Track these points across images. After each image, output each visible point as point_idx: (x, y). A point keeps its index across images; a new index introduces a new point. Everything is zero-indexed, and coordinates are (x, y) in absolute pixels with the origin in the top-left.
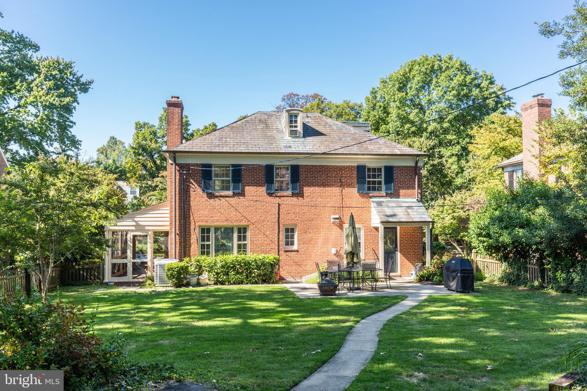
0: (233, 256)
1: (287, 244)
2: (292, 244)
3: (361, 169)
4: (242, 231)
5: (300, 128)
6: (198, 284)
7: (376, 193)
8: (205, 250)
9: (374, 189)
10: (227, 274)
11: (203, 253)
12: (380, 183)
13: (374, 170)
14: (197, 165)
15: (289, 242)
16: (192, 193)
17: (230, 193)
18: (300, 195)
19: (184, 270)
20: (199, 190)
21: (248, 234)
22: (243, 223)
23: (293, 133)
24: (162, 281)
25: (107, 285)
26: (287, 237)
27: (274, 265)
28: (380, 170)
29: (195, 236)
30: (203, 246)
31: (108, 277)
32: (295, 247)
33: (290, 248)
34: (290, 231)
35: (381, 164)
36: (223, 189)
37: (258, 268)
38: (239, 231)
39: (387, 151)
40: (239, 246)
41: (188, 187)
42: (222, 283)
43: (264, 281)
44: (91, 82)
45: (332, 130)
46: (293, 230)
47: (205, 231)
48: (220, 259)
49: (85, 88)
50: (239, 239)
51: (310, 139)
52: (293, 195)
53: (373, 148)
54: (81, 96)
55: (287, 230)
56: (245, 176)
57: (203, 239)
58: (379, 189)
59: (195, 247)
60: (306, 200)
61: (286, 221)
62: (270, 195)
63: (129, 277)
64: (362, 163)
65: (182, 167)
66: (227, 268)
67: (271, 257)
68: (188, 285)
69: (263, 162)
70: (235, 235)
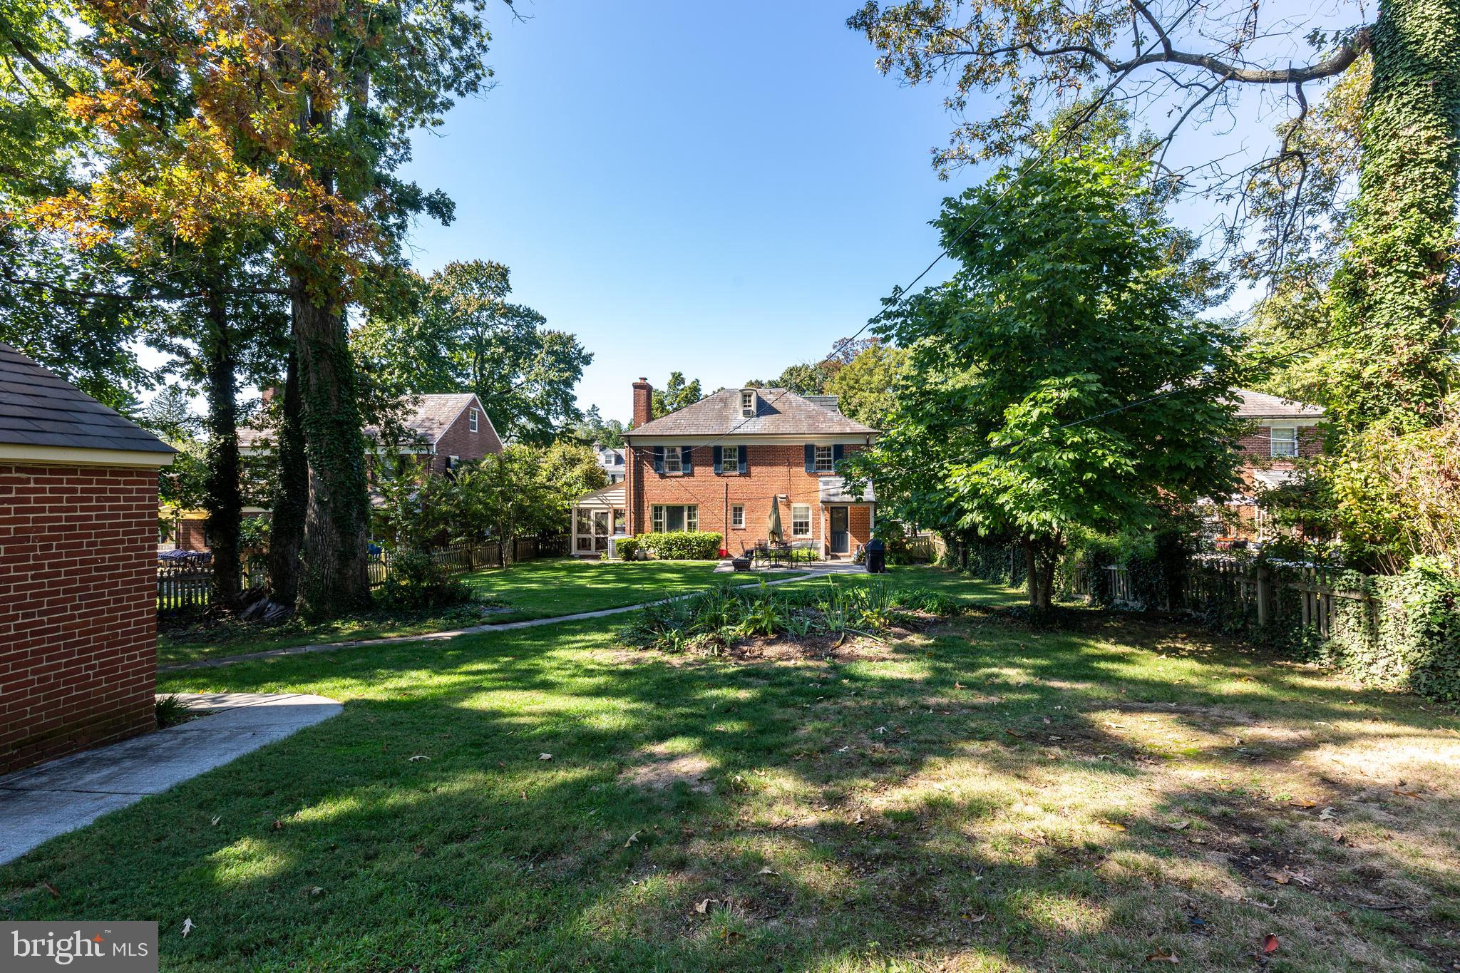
0: (684, 533)
1: (735, 522)
2: (740, 522)
3: (809, 450)
4: (692, 509)
5: (753, 408)
6: (646, 558)
7: (826, 472)
8: (658, 527)
9: (824, 468)
10: (670, 549)
11: (656, 530)
12: (829, 462)
13: (824, 449)
14: (648, 448)
15: (737, 521)
16: (645, 474)
17: (680, 473)
18: (747, 474)
19: (635, 545)
20: (652, 471)
21: (697, 512)
22: (693, 502)
23: (746, 413)
24: (614, 555)
25: (573, 558)
26: (735, 515)
27: (716, 543)
28: (829, 449)
29: (648, 514)
30: (656, 524)
31: (574, 551)
32: (743, 526)
33: (737, 526)
34: (738, 510)
35: (831, 443)
36: (672, 469)
37: (699, 544)
38: (689, 509)
39: (837, 429)
40: (690, 524)
41: (642, 469)
42: (666, 558)
43: (705, 558)
44: (591, 355)
45: (791, 407)
46: (741, 509)
47: (657, 509)
48: (665, 535)
49: (587, 360)
50: (689, 517)
51: (763, 418)
52: (741, 475)
53: (824, 427)
54: (584, 369)
55: (735, 509)
56: (694, 457)
57: (656, 517)
58: (829, 468)
59: (648, 525)
60: (754, 479)
61: (735, 499)
62: (718, 475)
63: (593, 551)
64: (810, 442)
65: (636, 449)
66: (669, 545)
67: (712, 535)
68: (636, 558)
69: (713, 444)
70: (686, 514)
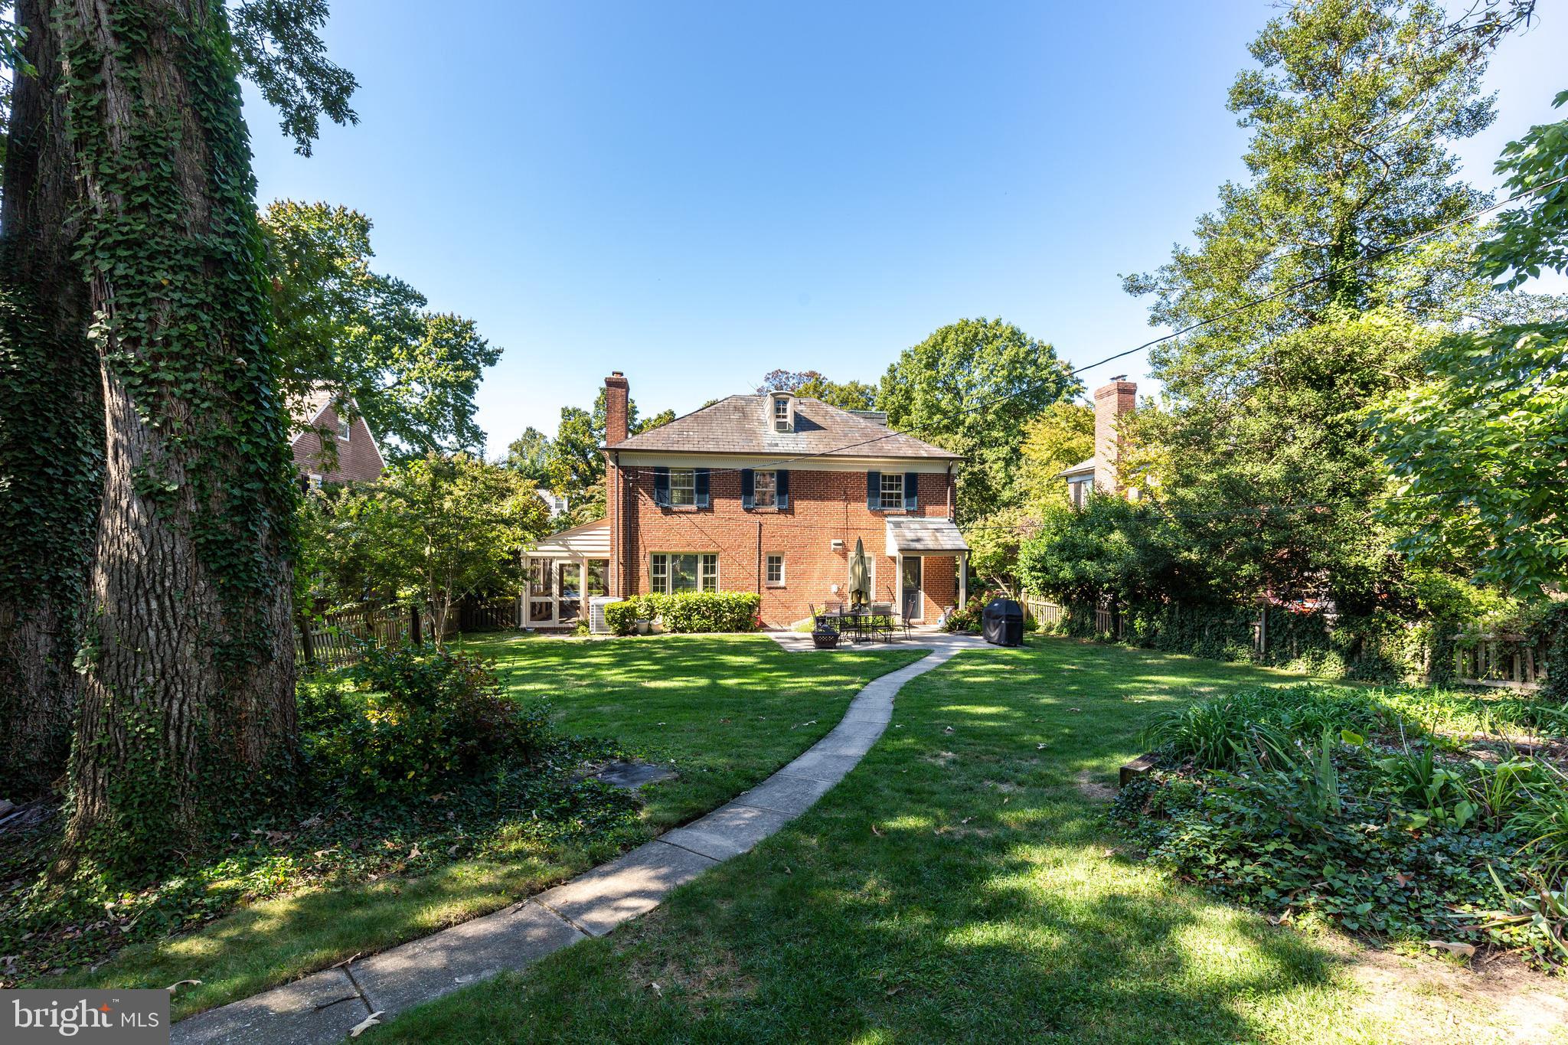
0: (697, 595)
1: (771, 578)
2: (778, 578)
3: (873, 477)
4: (710, 560)
5: (790, 420)
6: (650, 632)
7: (893, 510)
8: (658, 586)
9: (891, 504)
10: (688, 618)
11: (656, 590)
12: (898, 496)
13: (891, 478)
14: (648, 469)
15: (774, 575)
16: (641, 507)
17: (694, 507)
18: (790, 511)
19: (630, 612)
20: (651, 503)
21: (718, 564)
22: (711, 549)
23: (781, 427)
24: (600, 627)
25: (524, 632)
26: (771, 569)
27: (753, 607)
28: (899, 478)
29: (645, 566)
30: (656, 580)
31: (526, 622)
32: (782, 583)
33: (774, 583)
34: (775, 561)
35: (901, 470)
36: (684, 502)
37: (732, 610)
38: (706, 561)
39: (910, 453)
40: (706, 581)
41: (636, 499)
42: (682, 630)
43: (739, 629)
44: (500, 351)
45: (835, 422)
46: (779, 560)
47: (659, 560)
48: (680, 598)
49: (491, 359)
50: (706, 571)
51: (803, 435)
52: (780, 511)
53: (890, 448)
54: (486, 370)
55: (771, 560)
56: (714, 484)
57: (656, 571)
58: (898, 505)
59: (645, 582)
60: (798, 518)
61: (771, 547)
62: (748, 511)
63: (555, 621)
64: (874, 469)
65: (627, 470)
66: (688, 610)
67: (748, 596)
68: (635, 632)
69: (740, 466)
70: (701, 566)
